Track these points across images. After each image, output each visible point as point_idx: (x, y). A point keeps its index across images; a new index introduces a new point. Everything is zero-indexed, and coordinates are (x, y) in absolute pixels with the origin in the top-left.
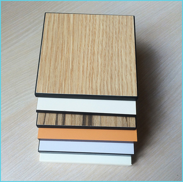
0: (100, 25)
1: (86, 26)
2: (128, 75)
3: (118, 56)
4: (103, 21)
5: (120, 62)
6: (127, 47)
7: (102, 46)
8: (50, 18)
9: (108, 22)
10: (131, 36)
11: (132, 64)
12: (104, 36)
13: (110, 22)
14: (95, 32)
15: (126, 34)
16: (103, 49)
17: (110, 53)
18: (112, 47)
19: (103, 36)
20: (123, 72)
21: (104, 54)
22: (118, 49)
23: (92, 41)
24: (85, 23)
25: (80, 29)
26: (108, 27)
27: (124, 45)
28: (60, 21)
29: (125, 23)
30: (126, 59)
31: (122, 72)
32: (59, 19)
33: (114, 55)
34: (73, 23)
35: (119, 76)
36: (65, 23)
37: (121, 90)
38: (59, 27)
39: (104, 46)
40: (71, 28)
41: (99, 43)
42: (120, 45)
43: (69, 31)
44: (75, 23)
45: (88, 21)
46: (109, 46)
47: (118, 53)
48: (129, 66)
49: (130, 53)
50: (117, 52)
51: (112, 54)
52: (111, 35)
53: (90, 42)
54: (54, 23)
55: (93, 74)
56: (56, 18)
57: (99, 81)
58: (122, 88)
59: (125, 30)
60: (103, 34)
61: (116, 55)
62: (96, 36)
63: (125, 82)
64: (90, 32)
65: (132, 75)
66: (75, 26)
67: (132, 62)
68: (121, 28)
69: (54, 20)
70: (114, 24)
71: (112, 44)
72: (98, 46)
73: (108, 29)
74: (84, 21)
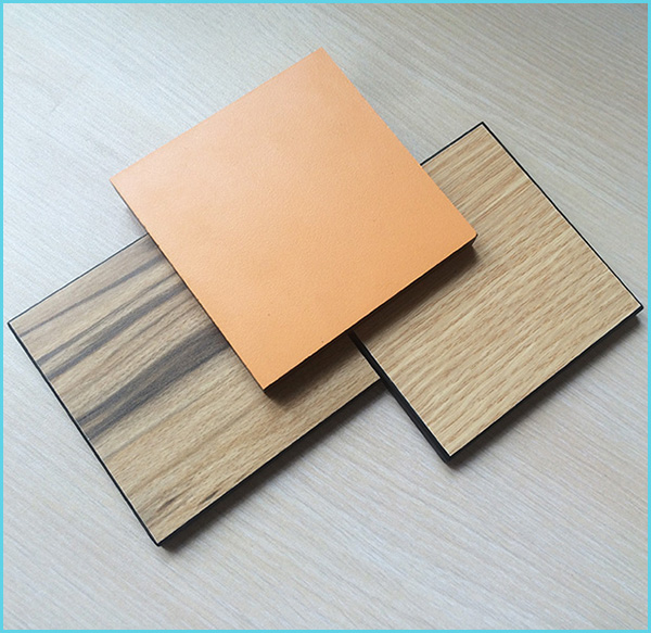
0: (553, 252)
1: (522, 228)
2: (483, 403)
3: (512, 347)
4: (569, 252)
5: (501, 362)
6: (551, 350)
7: (505, 297)
8: (479, 142)
9: (576, 264)
10: (583, 337)
11: (516, 391)
12: (535, 283)
13: (577, 268)
14: (526, 257)
15: (578, 324)
16: (500, 306)
17: (505, 326)
18: (521, 319)
19: (530, 281)
20: (481, 387)
21: (489, 316)
22: (527, 336)
23: (498, 267)
24: (528, 220)
25: (505, 221)
26: (562, 274)
27: (547, 342)
28: (489, 168)
29: (606, 302)
30: (516, 370)
31: (479, 385)
32: (491, 161)
33: (504, 337)
34: (506, 198)
35: (465, 383)
36: (494, 181)
37: (436, 412)
38: (472, 176)
39: (509, 301)
40: (491, 203)
41: (508, 286)
42: (540, 332)
43: (481, 203)
44: (511, 200)
45: (539, 223)
46: (516, 312)
47: (518, 342)
48: (505, 389)
49: (540, 367)
50: (516, 338)
51: (504, 332)
52: (549, 295)
54: (473, 159)
55: (424, 328)
56: (489, 155)
57: (418, 353)
58: (443, 412)
59: (587, 315)
60: (535, 277)
61: (509, 343)
62: (519, 267)
63: (462, 408)
64: (518, 247)
65: (491, 411)
66: (504, 205)
67: (521, 388)
68: (583, 303)
69: (479, 155)
70: (583, 281)
71: (528, 314)
72: (498, 290)
73: (557, 278)
74: (533, 214)
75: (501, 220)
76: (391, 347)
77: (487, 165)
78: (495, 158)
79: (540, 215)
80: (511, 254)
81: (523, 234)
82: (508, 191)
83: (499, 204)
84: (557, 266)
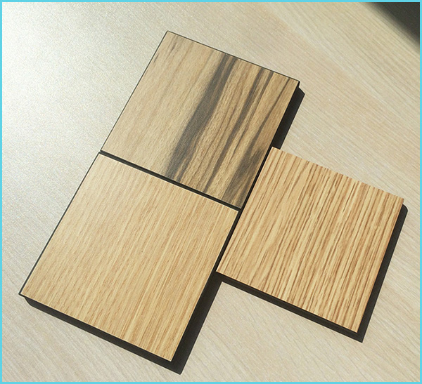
0: (89, 296)
1: (113, 303)
2: (93, 189)
3: (90, 227)
6: (66, 237)
7: (106, 254)
8: (167, 347)
9: (71, 298)
10: (50, 255)
13: (69, 296)
14: (104, 285)
15: (56, 261)
16: (107, 246)
17: (99, 236)
18: (91, 245)
19: (95, 271)
20: (98, 196)
21: (110, 237)
22: (84, 238)
23: (118, 268)
24: (112, 310)
25: (126, 301)
26: (77, 287)
27: (71, 240)
28: (152, 332)
29: (43, 284)
30: (82, 216)
31: (100, 196)
32: (153, 337)
33: (97, 230)
34: (132, 318)
35: (108, 193)
36: (146, 323)
37: (117, 170)
38: (161, 319)
39: (103, 251)
40: (140, 308)
41: (107, 261)
42: (77, 244)
44: (129, 317)
46: (96, 248)
49: (69, 224)
51: (98, 232)
53: (122, 267)
56: (157, 341)
58: (113, 172)
59: (52, 270)
60: (93, 276)
61: (93, 227)
62: (106, 276)
63: (104, 180)
64: (111, 289)
66: (132, 311)
68: (57, 276)
70: (62, 290)
71: (88, 251)
72: (112, 255)
73: (79, 282)
74: (111, 316)
75: (129, 300)
76: (158, 191)
77: (155, 332)
78: (152, 341)
79: (106, 318)
80: (114, 281)
81: (112, 299)
82: (134, 321)
83: (135, 310)
84: (82, 290)
